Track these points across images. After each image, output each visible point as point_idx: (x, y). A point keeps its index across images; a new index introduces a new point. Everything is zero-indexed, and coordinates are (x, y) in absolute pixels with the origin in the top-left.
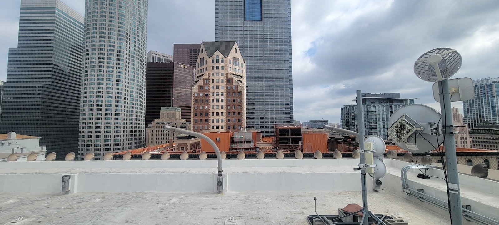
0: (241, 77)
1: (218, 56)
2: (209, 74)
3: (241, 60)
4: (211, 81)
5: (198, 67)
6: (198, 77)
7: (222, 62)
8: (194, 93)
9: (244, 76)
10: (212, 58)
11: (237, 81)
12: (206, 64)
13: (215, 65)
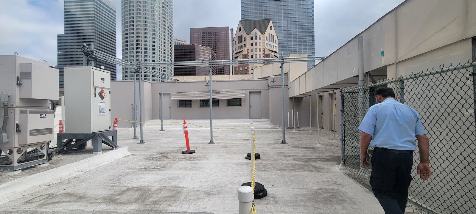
1: (256, 33)
2: (248, 50)
3: (275, 38)
7: (260, 39)
8: (235, 68)
9: (278, 52)
10: (250, 36)
11: (274, 56)
13: (254, 41)
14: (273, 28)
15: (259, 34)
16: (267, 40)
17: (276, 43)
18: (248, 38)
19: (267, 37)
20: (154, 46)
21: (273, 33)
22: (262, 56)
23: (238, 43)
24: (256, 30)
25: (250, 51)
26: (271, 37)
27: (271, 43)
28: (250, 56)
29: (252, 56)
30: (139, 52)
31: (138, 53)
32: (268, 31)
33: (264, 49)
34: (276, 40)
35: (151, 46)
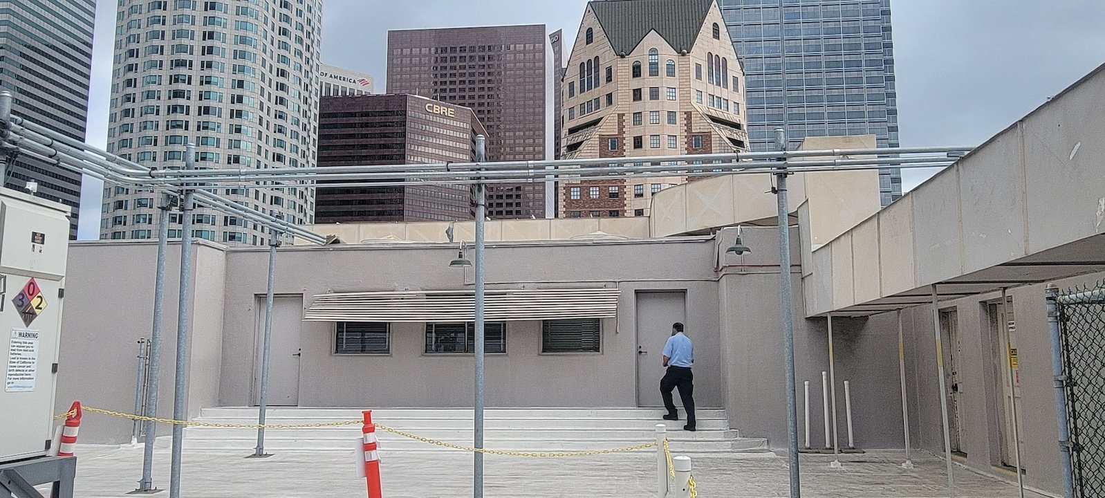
0: (737, 126)
1: (654, 52)
2: (621, 116)
3: (733, 65)
6: (572, 131)
7: (671, 71)
8: (568, 188)
9: (744, 123)
10: (630, 61)
11: (728, 141)
12: (609, 79)
13: (646, 82)
14: (723, 29)
15: (667, 53)
16: (699, 76)
17: (736, 89)
18: (623, 68)
19: (698, 67)
20: (240, 99)
21: (724, 49)
22: (681, 142)
23: (582, 91)
24: (653, 39)
25: (629, 119)
26: (717, 66)
27: (718, 91)
28: (629, 143)
29: (638, 143)
30: (176, 125)
31: (173, 127)
32: (704, 43)
33: (689, 115)
34: (735, 80)
35: (227, 99)
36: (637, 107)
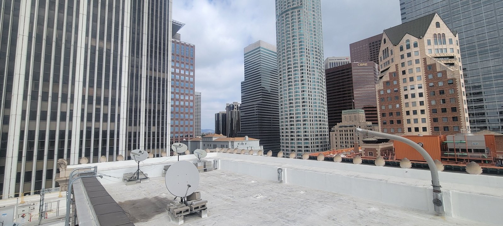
0: (452, 57)
1: (408, 41)
2: (397, 65)
3: (449, 35)
4: (400, 73)
5: (381, 61)
6: (382, 72)
7: (416, 45)
8: (379, 91)
9: (458, 56)
10: (399, 46)
11: (444, 65)
12: (392, 54)
13: (406, 51)
14: (441, 23)
15: (413, 40)
16: (429, 44)
17: (451, 43)
18: (396, 49)
19: (429, 41)
20: (303, 77)
22: (422, 69)
23: (384, 59)
24: (407, 37)
25: (400, 66)
26: (439, 39)
27: (440, 47)
29: (404, 72)
31: (289, 86)
32: (432, 31)
33: (425, 59)
34: (450, 39)
35: (300, 77)
36: (403, 61)
